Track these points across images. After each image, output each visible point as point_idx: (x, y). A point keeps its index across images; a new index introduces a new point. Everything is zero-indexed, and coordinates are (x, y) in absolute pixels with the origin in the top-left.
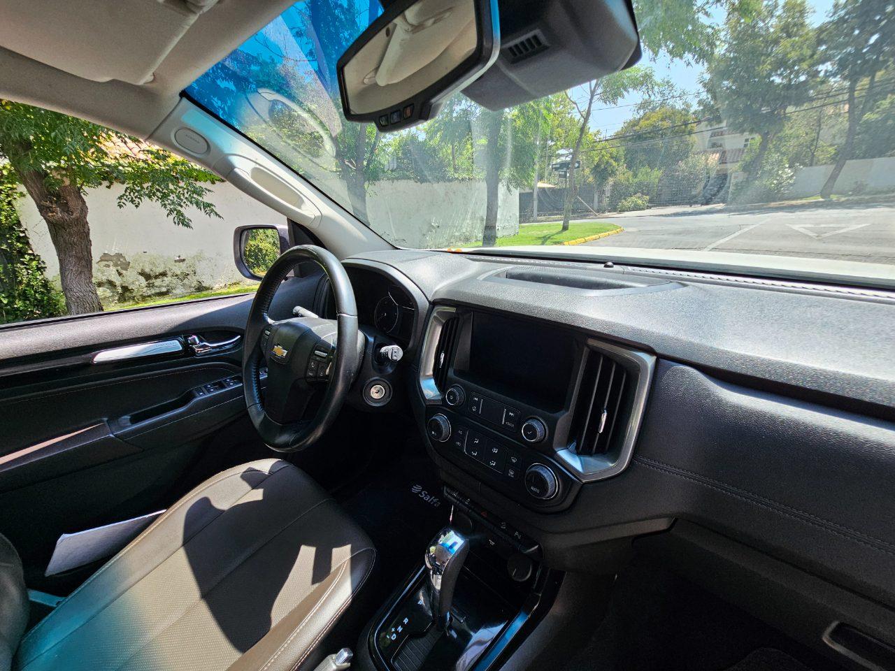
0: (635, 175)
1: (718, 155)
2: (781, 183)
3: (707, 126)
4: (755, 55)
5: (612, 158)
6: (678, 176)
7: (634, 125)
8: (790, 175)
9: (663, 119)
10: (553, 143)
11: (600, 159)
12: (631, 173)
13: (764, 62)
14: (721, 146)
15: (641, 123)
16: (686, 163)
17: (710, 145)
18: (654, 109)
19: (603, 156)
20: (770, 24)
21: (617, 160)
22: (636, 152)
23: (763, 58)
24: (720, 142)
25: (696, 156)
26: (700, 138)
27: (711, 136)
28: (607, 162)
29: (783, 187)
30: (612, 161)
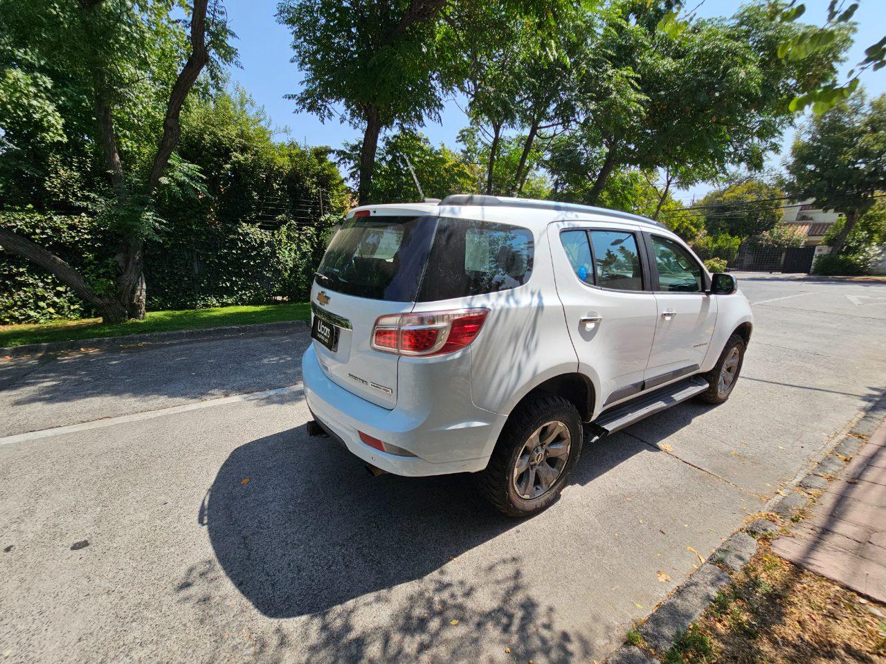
0: (715, 241)
1: (807, 227)
2: (868, 259)
3: (789, 203)
4: (837, 146)
5: (692, 224)
6: (762, 245)
7: (718, 196)
8: (877, 252)
9: (749, 192)
10: (636, 209)
11: (679, 225)
12: (712, 238)
13: (846, 153)
14: (811, 219)
15: (725, 195)
16: (771, 234)
17: (800, 217)
18: (740, 182)
19: (683, 222)
20: (855, 120)
21: (697, 226)
22: (719, 220)
23: (845, 149)
24: (810, 216)
25: (782, 227)
26: (788, 212)
27: (801, 210)
28: (687, 228)
29: (870, 262)
30: (692, 227)
